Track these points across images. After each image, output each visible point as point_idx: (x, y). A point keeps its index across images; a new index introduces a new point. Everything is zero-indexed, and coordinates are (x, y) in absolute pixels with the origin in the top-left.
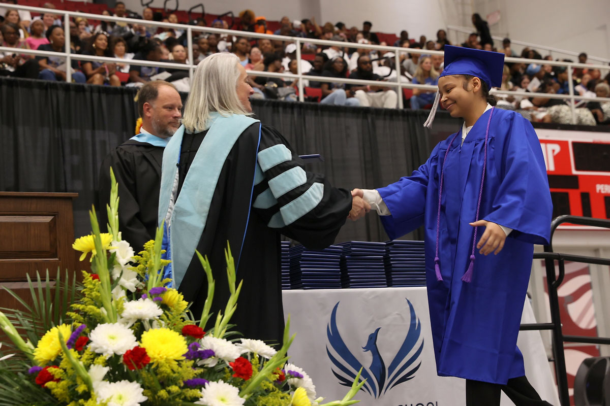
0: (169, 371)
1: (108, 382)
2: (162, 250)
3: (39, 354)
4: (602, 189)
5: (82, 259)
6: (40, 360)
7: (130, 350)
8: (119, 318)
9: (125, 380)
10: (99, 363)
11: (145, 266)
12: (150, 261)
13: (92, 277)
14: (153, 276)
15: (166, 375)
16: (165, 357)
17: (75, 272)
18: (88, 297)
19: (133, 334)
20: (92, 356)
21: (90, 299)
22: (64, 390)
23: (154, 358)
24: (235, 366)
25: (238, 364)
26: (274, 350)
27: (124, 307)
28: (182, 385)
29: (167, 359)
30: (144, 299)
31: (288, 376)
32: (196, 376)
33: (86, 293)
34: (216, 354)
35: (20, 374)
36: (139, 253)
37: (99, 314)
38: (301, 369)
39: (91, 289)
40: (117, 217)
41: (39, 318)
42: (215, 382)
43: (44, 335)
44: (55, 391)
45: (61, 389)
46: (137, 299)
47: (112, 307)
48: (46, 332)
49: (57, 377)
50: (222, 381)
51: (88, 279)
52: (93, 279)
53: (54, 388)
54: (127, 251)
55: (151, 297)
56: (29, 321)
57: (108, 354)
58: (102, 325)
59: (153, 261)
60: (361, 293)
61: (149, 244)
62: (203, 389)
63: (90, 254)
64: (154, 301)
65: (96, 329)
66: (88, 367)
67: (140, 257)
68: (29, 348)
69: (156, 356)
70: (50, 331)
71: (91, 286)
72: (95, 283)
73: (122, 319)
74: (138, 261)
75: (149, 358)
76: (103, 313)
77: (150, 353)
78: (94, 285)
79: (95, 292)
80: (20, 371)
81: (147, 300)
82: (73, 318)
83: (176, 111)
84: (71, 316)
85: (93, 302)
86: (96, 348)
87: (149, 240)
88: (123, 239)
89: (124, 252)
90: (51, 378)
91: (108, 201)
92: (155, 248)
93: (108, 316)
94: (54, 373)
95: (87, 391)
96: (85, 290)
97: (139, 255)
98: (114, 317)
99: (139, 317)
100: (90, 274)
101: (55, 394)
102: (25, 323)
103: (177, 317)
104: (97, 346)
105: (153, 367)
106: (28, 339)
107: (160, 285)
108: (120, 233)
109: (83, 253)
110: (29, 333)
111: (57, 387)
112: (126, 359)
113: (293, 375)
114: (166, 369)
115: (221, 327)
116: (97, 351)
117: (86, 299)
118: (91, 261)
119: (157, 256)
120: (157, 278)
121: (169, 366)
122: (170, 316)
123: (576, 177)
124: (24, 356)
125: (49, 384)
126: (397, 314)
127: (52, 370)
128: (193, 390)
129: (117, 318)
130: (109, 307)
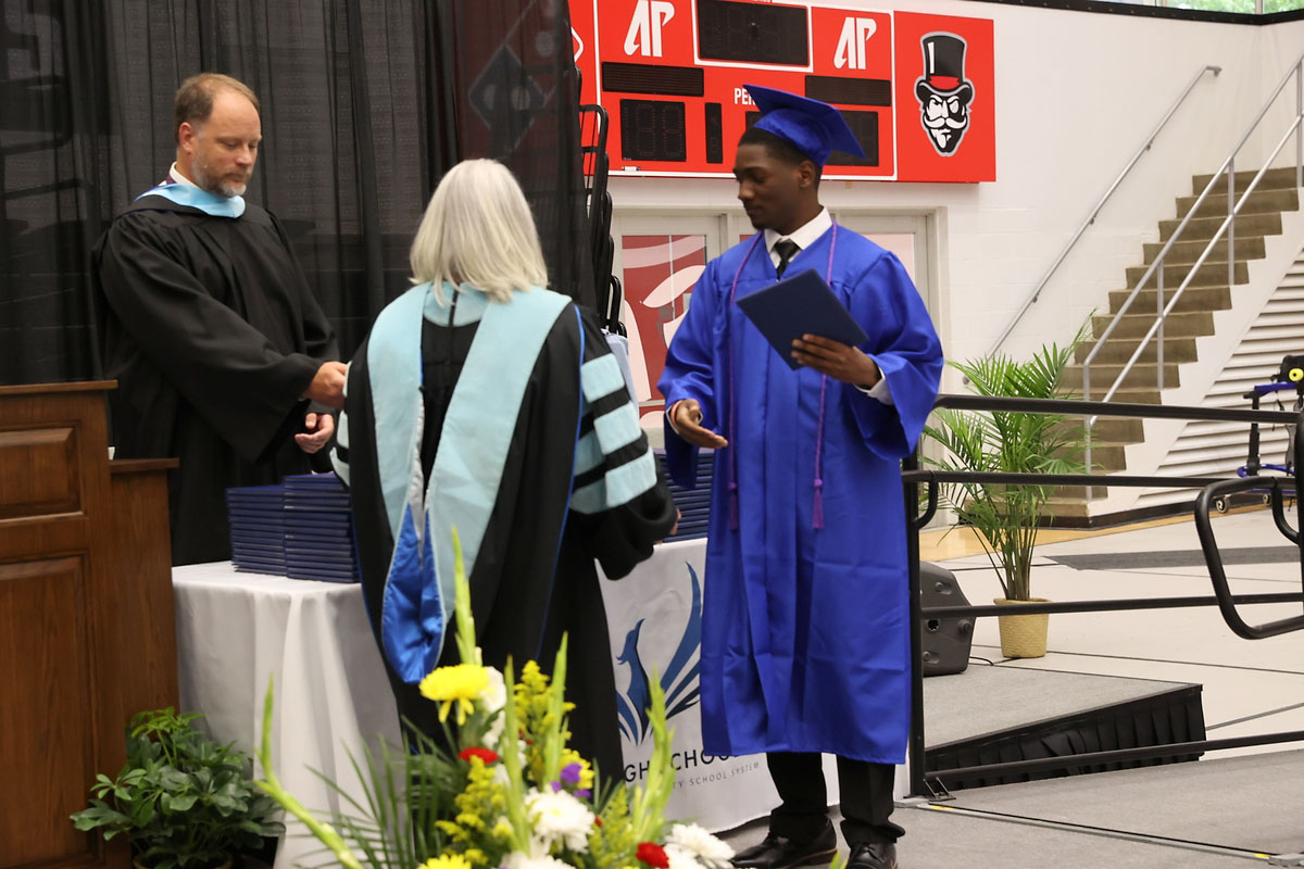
8: (531, 837)
13: (484, 763)
63: (454, 705)
76: (508, 830)
83: (243, 150)
93: (517, 833)
118: (460, 722)
123: (700, 70)
126: (672, 592)
130: (519, 819)
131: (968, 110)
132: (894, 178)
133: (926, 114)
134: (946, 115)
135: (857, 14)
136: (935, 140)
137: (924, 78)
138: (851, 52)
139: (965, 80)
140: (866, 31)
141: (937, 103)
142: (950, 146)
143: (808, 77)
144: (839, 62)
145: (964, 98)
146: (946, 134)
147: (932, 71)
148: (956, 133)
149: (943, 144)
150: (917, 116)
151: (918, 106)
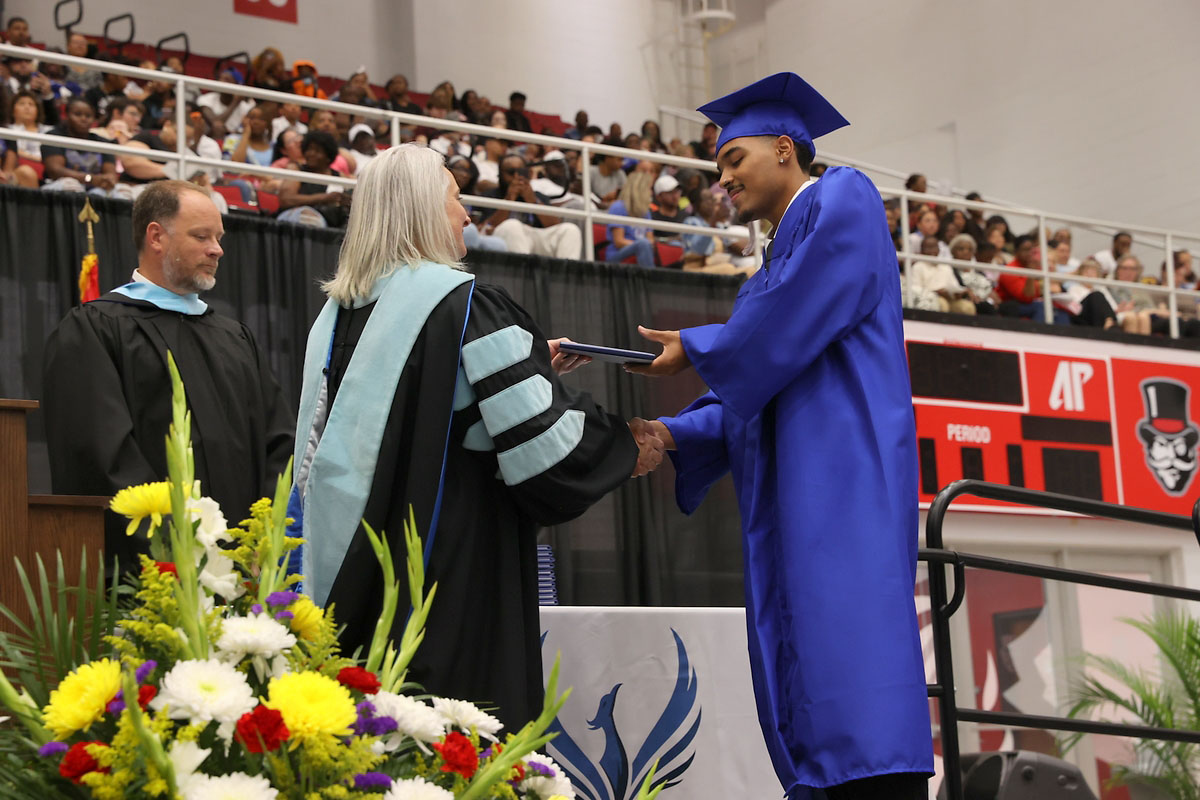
0: (325, 756)
1: (206, 776)
2: (288, 519)
3: (56, 718)
4: (958, 433)
5: (131, 531)
6: (57, 731)
7: (248, 714)
8: (211, 650)
9: (238, 772)
10: (187, 738)
11: (251, 548)
12: (263, 539)
13: (158, 567)
14: (270, 568)
15: (319, 764)
16: (317, 728)
17: (116, 558)
18: (147, 608)
19: (247, 681)
20: (171, 724)
21: (149, 612)
22: (117, 790)
23: (296, 731)
24: (447, 749)
25: (451, 746)
26: (497, 721)
27: (222, 628)
28: (352, 784)
29: (320, 733)
30: (256, 615)
31: (528, 773)
32: (372, 767)
33: (148, 599)
34: (401, 725)
35: (12, 757)
36: (241, 523)
37: (173, 640)
38: (550, 760)
39: (154, 591)
40: (191, 450)
41: (44, 647)
42: (410, 780)
43: (63, 679)
44: (102, 790)
45: (112, 787)
46: (243, 614)
47: (200, 628)
48: (67, 675)
49: (104, 763)
50: (423, 780)
51: (151, 571)
52: (162, 571)
53: (98, 787)
54: (214, 519)
55: (269, 610)
56: (23, 653)
57: (201, 719)
58: (186, 663)
59: (270, 540)
60: (588, 615)
61: (261, 505)
62: (388, 792)
63: (146, 521)
64: (275, 618)
65: (174, 670)
66: (166, 745)
67: (243, 530)
68: (26, 705)
69: (299, 726)
70: (75, 673)
71: (154, 585)
72: (165, 578)
73: (218, 654)
74: (238, 539)
75: (287, 731)
76: (179, 639)
77: (289, 721)
78: (162, 583)
79: (167, 598)
80: (11, 752)
81: (264, 615)
82: (117, 647)
83: (213, 242)
84: (113, 643)
85: (157, 618)
86: (177, 708)
87: (260, 499)
88: (204, 494)
89: (208, 518)
90: (92, 765)
91: (169, 418)
92: (273, 516)
93: (192, 645)
94: (98, 755)
95: (166, 792)
96: (142, 592)
97: (241, 527)
98: (202, 647)
99: (250, 650)
100: (153, 562)
101: (101, 797)
102: (16, 657)
103: (322, 651)
104: (179, 704)
105: (292, 748)
106: (23, 689)
107: (282, 586)
108: (198, 482)
109: (131, 520)
110: (23, 675)
111: (105, 784)
112: (243, 730)
113: (538, 771)
114: (322, 752)
115: (394, 674)
116: (180, 714)
117: (142, 611)
118: (150, 534)
119: (277, 530)
120: (278, 573)
121: (325, 746)
122: (312, 650)
123: (915, 407)
124: (16, 721)
125: (90, 777)
126: (653, 658)
127: (94, 749)
128: (369, 796)
129: (208, 652)
130: (195, 629)
131: (1193, 453)
133: (1150, 456)
134: (1172, 455)
135: (1071, 360)
136: (1162, 480)
137: (1145, 419)
138: (1068, 393)
139: (1190, 422)
140: (1082, 375)
141: (1162, 445)
142: (1179, 486)
143: (1023, 417)
144: (1054, 403)
145: (1190, 441)
146: (1174, 475)
147: (1154, 413)
148: (1184, 475)
149: (1171, 482)
150: (1142, 454)
151: (1141, 446)
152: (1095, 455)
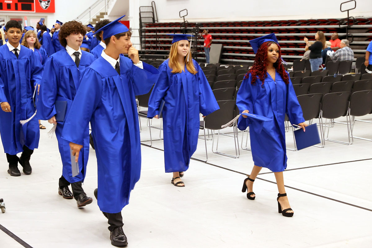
4: (6, 2)
131: (49, 3)
132: (35, 12)
133: (41, 4)
134: (45, 4)
141: (43, 2)
142: (46, 8)
145: (48, 2)
148: (47, 7)
149: (44, 7)
150: (39, 4)
151: (39, 3)
152: (31, 4)
